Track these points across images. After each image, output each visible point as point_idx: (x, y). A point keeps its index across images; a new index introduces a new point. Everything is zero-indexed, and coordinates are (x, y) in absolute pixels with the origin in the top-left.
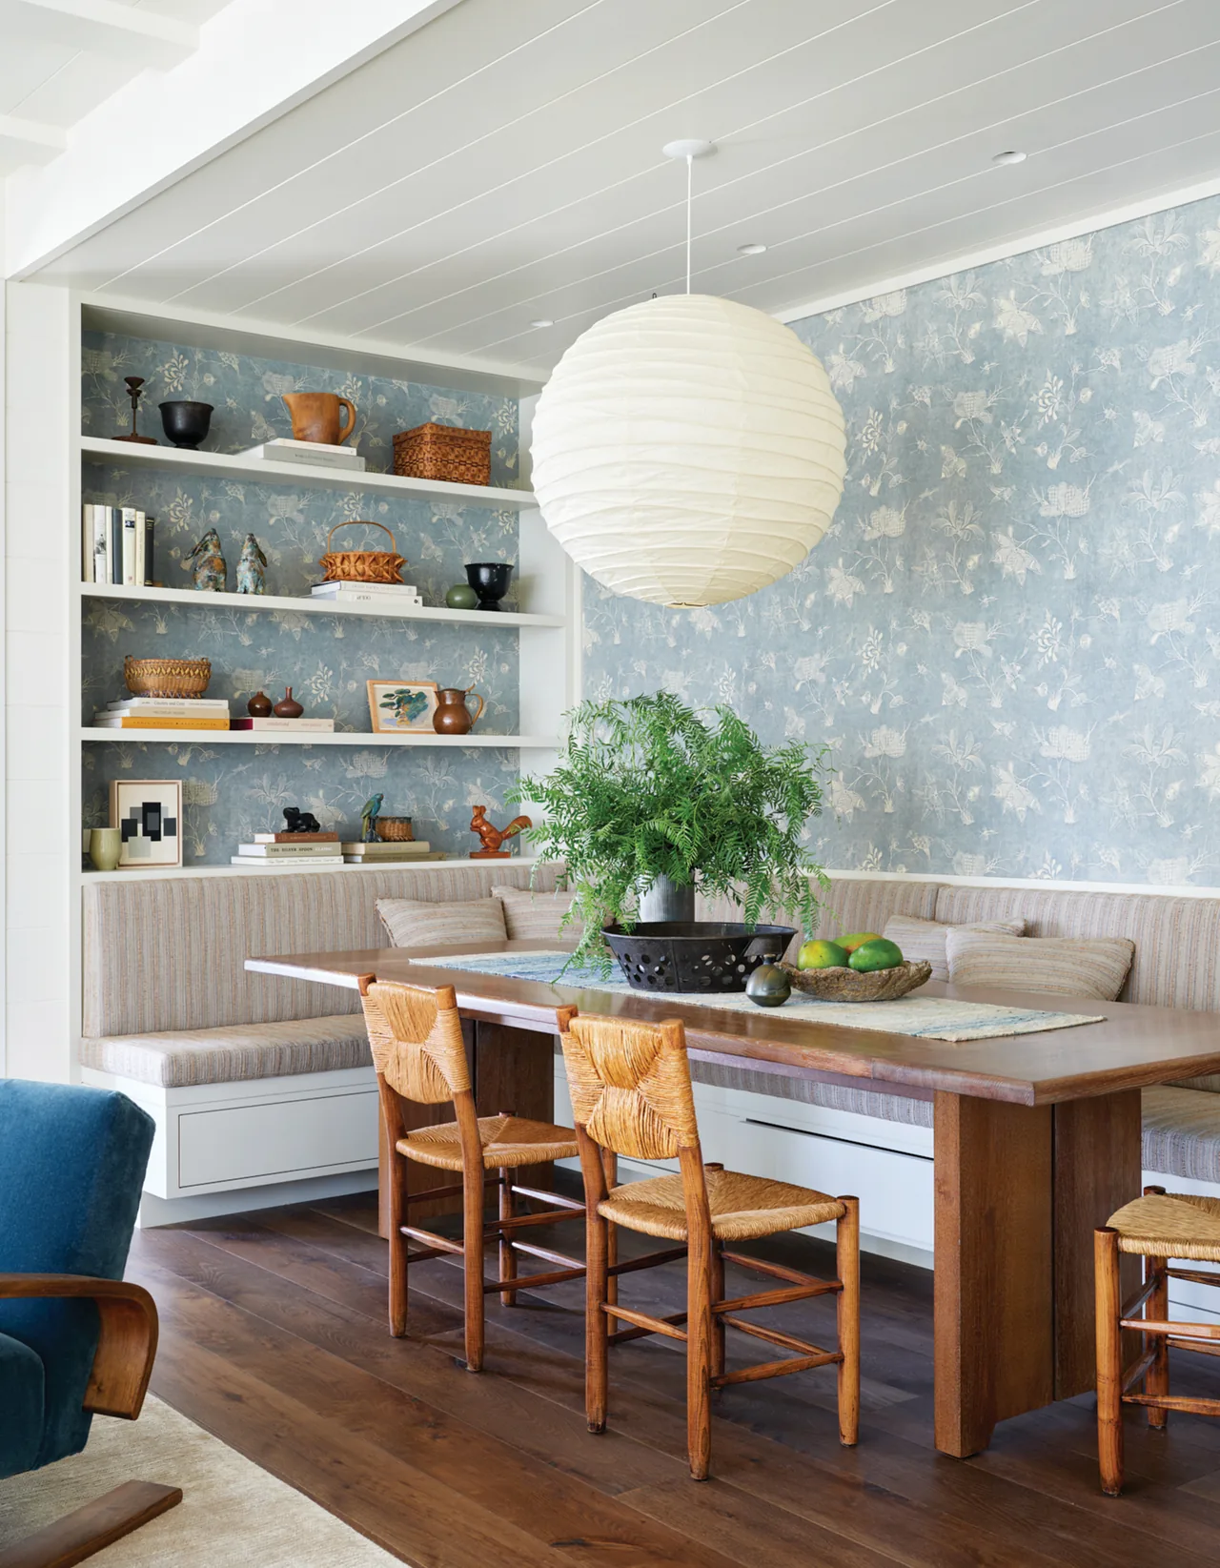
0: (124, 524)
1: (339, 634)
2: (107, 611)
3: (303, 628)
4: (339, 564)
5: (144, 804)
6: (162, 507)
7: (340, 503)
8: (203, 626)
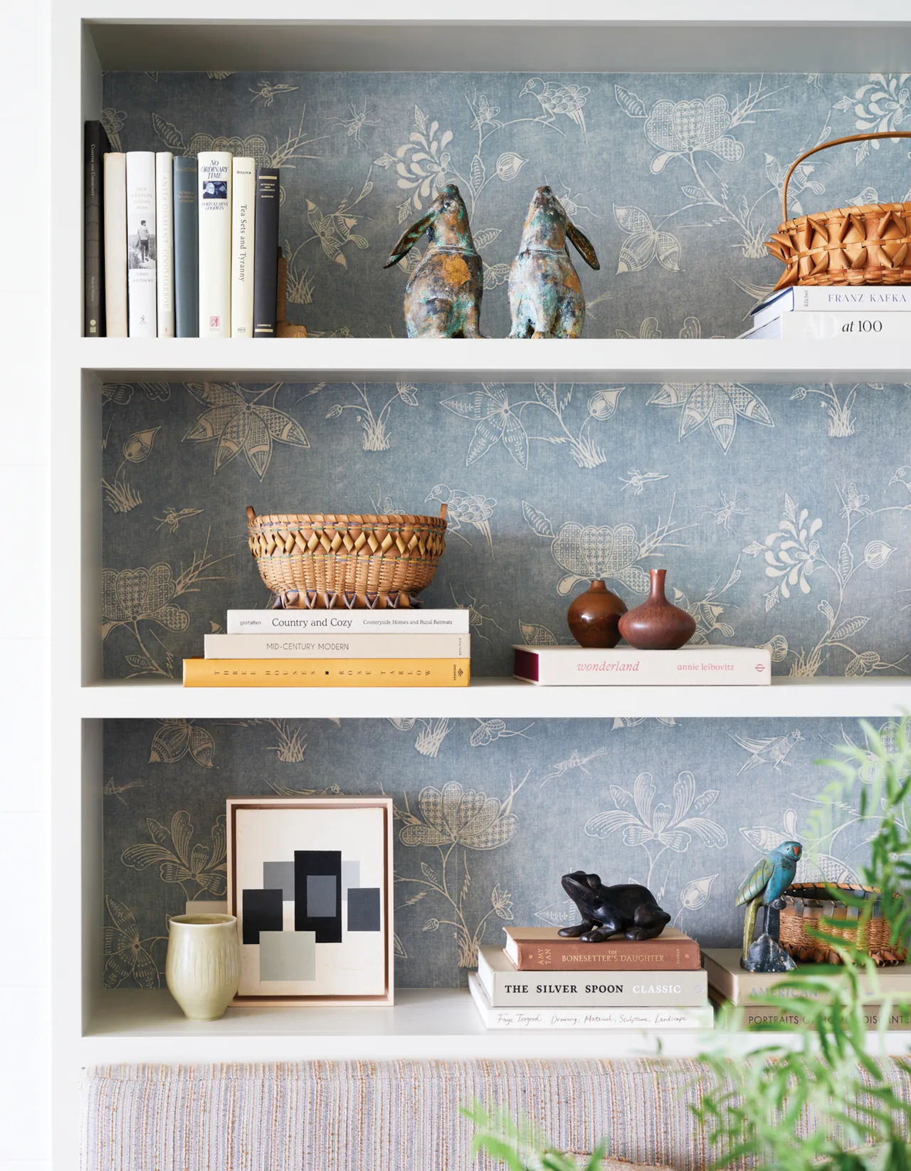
0: (201, 192)
1: (841, 425)
2: (244, 406)
3: (740, 419)
4: (803, 247)
5: (298, 854)
6: (377, 156)
7: (844, 104)
8: (480, 427)
